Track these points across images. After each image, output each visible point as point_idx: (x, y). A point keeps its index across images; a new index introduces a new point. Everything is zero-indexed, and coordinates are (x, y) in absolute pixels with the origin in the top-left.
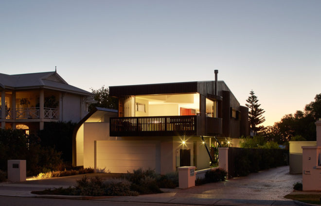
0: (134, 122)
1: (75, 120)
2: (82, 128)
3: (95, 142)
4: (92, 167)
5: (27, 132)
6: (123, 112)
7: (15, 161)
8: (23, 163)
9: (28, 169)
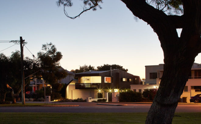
0: (82, 85)
1: (67, 83)
2: (68, 86)
3: (72, 91)
4: (71, 99)
5: (51, 87)
6: (80, 82)
7: (48, 96)
8: (50, 97)
9: (51, 99)
